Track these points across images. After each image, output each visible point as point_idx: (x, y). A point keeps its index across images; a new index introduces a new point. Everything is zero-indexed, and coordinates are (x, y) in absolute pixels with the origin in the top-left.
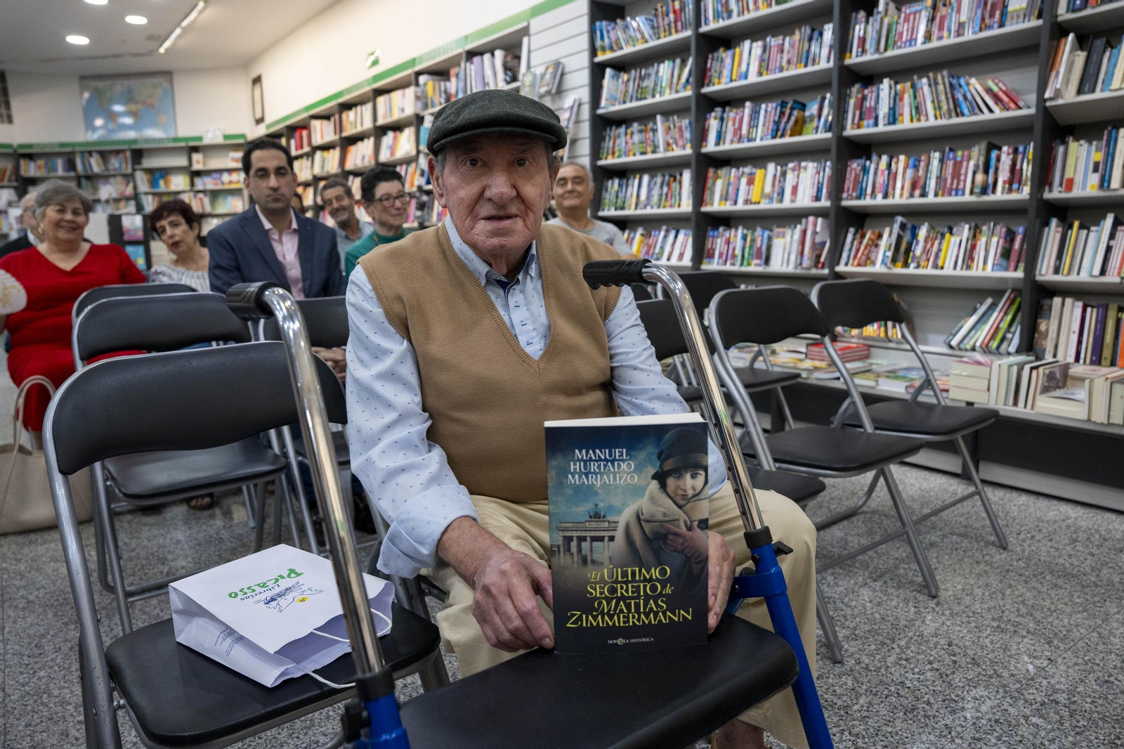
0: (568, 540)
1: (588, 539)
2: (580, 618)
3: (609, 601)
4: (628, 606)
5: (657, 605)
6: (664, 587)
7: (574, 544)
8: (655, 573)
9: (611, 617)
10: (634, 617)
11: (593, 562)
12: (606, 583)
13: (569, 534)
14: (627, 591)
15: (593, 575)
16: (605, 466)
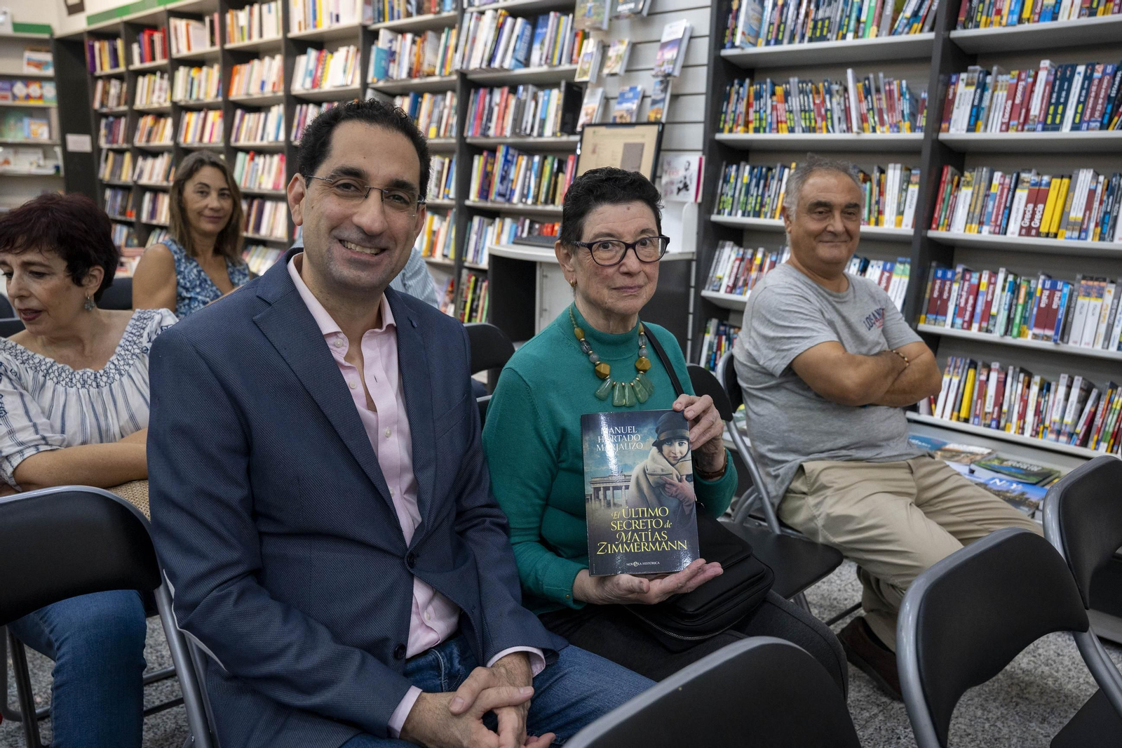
0: (597, 490)
1: (611, 489)
2: (607, 546)
3: (626, 533)
4: (640, 537)
5: (661, 537)
6: (665, 523)
7: (601, 493)
8: (658, 512)
9: (628, 546)
10: (644, 545)
11: (615, 504)
12: (624, 520)
13: (598, 486)
14: (639, 526)
15: (614, 513)
16: (621, 438)
